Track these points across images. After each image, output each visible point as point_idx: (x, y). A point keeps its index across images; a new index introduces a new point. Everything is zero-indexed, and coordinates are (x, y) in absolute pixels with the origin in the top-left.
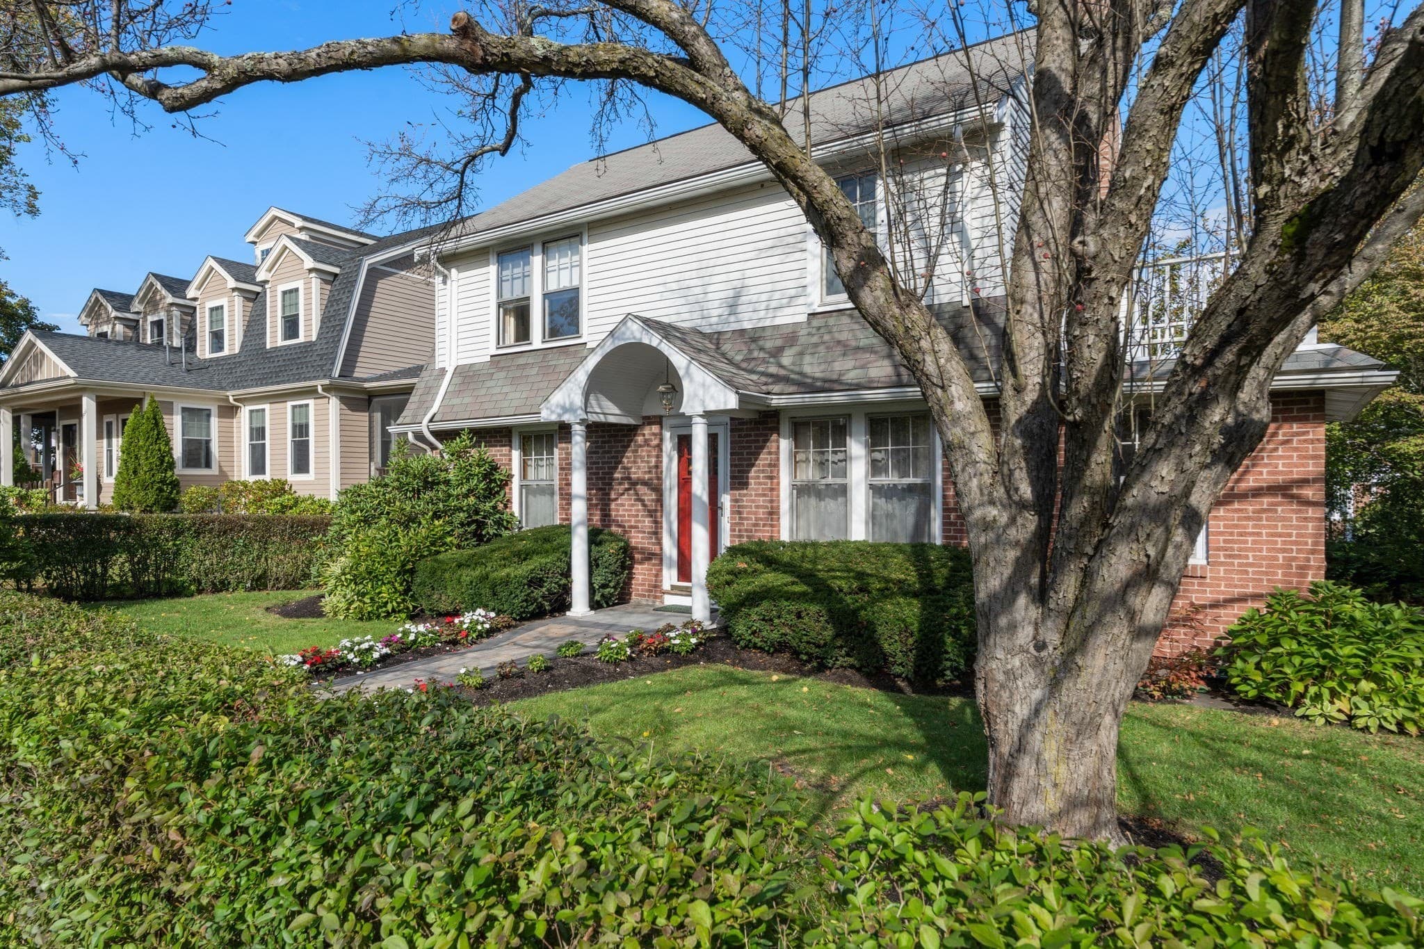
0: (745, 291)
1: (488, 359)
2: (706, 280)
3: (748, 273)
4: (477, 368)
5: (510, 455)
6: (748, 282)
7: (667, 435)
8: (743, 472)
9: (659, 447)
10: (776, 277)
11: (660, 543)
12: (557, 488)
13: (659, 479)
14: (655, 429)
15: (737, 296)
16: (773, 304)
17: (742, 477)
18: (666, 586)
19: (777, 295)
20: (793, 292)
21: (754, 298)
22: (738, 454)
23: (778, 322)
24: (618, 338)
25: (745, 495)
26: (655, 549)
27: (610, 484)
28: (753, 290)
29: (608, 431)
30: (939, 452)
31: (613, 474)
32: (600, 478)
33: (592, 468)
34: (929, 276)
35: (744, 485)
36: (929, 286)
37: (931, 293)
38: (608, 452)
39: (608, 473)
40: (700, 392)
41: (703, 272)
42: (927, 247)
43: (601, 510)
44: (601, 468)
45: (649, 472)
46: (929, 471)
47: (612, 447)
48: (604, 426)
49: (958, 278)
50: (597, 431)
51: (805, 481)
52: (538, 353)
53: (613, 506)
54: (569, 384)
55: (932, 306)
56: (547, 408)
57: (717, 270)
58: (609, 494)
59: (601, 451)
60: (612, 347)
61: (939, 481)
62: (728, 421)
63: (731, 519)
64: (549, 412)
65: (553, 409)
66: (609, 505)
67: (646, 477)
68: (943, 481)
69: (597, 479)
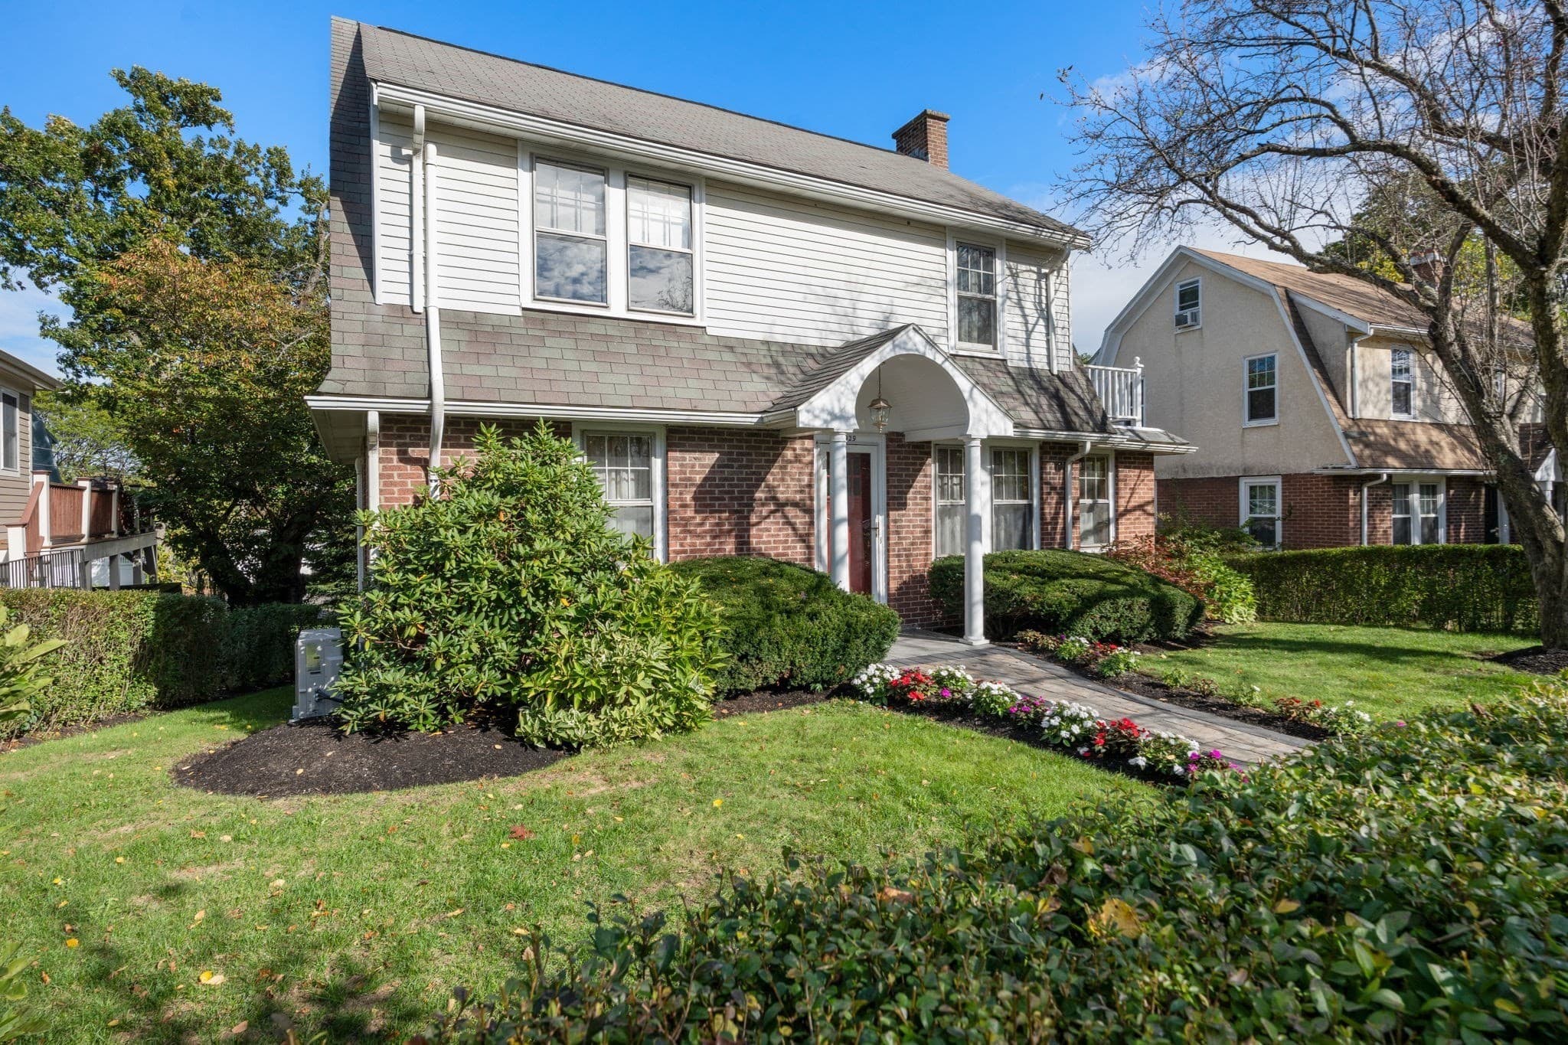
0: (893, 318)
1: (517, 312)
2: (856, 296)
3: (896, 301)
4: (494, 321)
6: (896, 310)
8: (901, 492)
10: (922, 313)
12: (658, 509)
13: (812, 498)
14: (808, 443)
15: (886, 321)
17: (899, 499)
20: (935, 331)
22: (895, 475)
27: (750, 506)
29: (747, 441)
30: (1036, 480)
31: (753, 493)
32: (736, 499)
33: (723, 486)
34: (1028, 346)
35: (903, 505)
36: (1028, 353)
37: (1029, 359)
38: (747, 467)
39: (747, 492)
40: (984, 417)
41: (852, 287)
42: (1026, 323)
43: (736, 537)
44: (737, 486)
45: (801, 492)
46: (1026, 494)
47: (752, 461)
48: (740, 434)
49: (1045, 352)
50: (731, 440)
51: (948, 502)
52: (622, 323)
53: (754, 531)
54: (838, 387)
55: (1031, 369)
56: (808, 411)
57: (866, 289)
58: (748, 518)
59: (736, 465)
60: (893, 354)
61: (1036, 502)
62: (882, 442)
63: (888, 539)
64: (810, 416)
65: (817, 412)
66: (748, 530)
67: (798, 497)
68: (1042, 502)
69: (731, 499)
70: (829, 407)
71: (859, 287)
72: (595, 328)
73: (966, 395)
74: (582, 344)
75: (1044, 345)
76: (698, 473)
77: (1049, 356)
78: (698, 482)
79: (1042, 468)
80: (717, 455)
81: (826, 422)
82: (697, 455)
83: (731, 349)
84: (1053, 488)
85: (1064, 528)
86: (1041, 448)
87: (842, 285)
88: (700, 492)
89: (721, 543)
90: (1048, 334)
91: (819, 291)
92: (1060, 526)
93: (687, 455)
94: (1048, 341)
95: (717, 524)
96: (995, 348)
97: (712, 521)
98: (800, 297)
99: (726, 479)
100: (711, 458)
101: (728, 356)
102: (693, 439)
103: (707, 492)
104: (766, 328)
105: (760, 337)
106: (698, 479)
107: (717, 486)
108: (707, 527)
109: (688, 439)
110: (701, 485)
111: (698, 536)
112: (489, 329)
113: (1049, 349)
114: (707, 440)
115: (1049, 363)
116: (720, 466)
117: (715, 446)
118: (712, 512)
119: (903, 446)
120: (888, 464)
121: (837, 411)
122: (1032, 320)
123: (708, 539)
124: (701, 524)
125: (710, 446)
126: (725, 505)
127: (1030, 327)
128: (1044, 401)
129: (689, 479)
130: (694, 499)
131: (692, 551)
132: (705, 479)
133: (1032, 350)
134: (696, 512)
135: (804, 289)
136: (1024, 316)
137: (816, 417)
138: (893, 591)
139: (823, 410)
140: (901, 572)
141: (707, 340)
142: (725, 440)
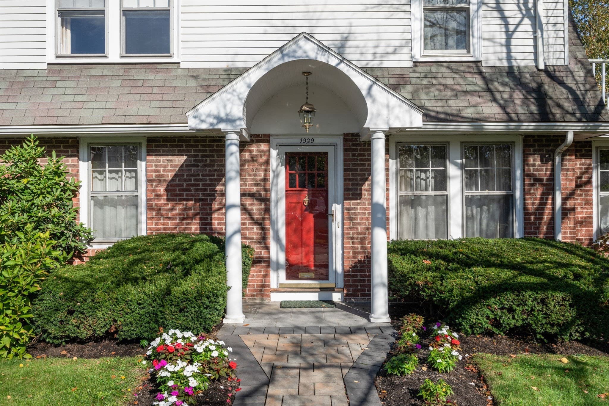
0: (352, 37)
1: (45, 66)
2: (314, 22)
3: (355, 22)
4: (28, 74)
5: (77, 166)
6: (354, 29)
7: (274, 153)
8: (357, 185)
9: (267, 162)
10: (382, 29)
11: (267, 248)
12: (143, 198)
13: (267, 190)
14: (263, 147)
15: (346, 39)
16: (380, 50)
17: (356, 189)
18: (274, 285)
19: (383, 44)
20: (397, 43)
21: (362, 44)
22: (351, 170)
23: (386, 64)
24: (287, 55)
25: (358, 204)
26: (264, 254)
27: (213, 195)
28: (359, 37)
29: (209, 146)
30: (518, 173)
31: (215, 186)
32: (201, 190)
33: (190, 180)
34: (508, 45)
35: (358, 196)
36: (509, 52)
37: (509, 58)
38: (210, 166)
39: (210, 185)
40: (385, 112)
41: (310, 15)
42: (507, 24)
43: (201, 219)
44: (201, 180)
45: (257, 185)
46: (509, 186)
47: (214, 161)
48: (205, 141)
49: (532, 49)
50: (197, 146)
51: (409, 193)
52: (116, 67)
53: (215, 215)
54: (224, 95)
55: (511, 67)
56: (195, 117)
57: (324, 16)
58: (210, 205)
59: (200, 164)
60: (281, 62)
61: (518, 194)
62: (340, 142)
63: (343, 224)
64: (197, 121)
65: (203, 118)
66: (211, 214)
67: (254, 189)
68: (525, 193)
69: (197, 190)
70: (215, 112)
71: (317, 15)
72: (95, 72)
73: (364, 93)
74: (81, 84)
75: (531, 42)
76: (170, 171)
77: (536, 53)
78: (170, 178)
79: (525, 162)
80: (185, 157)
81: (212, 124)
82: (169, 158)
83: (195, 77)
84: (539, 180)
85: (553, 218)
86: (524, 141)
87: (300, 15)
88: (171, 185)
89: (188, 224)
90: (535, 32)
91: (278, 23)
92: (546, 217)
93: (161, 158)
94: (535, 39)
95: (184, 210)
96: (469, 51)
97: (181, 207)
98: (261, 30)
99: (192, 175)
100: (180, 160)
101: (192, 82)
102: (166, 146)
103: (178, 185)
104: (229, 58)
105: (224, 65)
106: (170, 176)
107: (185, 180)
108: (177, 212)
109: (162, 146)
110: (172, 180)
111: (169, 218)
112: (23, 79)
113: (535, 46)
114: (177, 146)
115: (536, 60)
116: (187, 166)
117: (184, 151)
118: (180, 200)
119: (359, 145)
120: (345, 160)
121: (223, 115)
122: (513, 22)
123: (178, 221)
124: (172, 209)
125: (179, 151)
126: (192, 195)
127: (511, 28)
128: (518, 97)
129: (162, 176)
130: (166, 190)
131: (165, 229)
132: (176, 176)
133: (513, 49)
134: (168, 200)
135: (264, 23)
136: (504, 18)
137: (202, 121)
138: (347, 269)
139: (209, 115)
140: (354, 253)
141: (179, 72)
142: (192, 146)
